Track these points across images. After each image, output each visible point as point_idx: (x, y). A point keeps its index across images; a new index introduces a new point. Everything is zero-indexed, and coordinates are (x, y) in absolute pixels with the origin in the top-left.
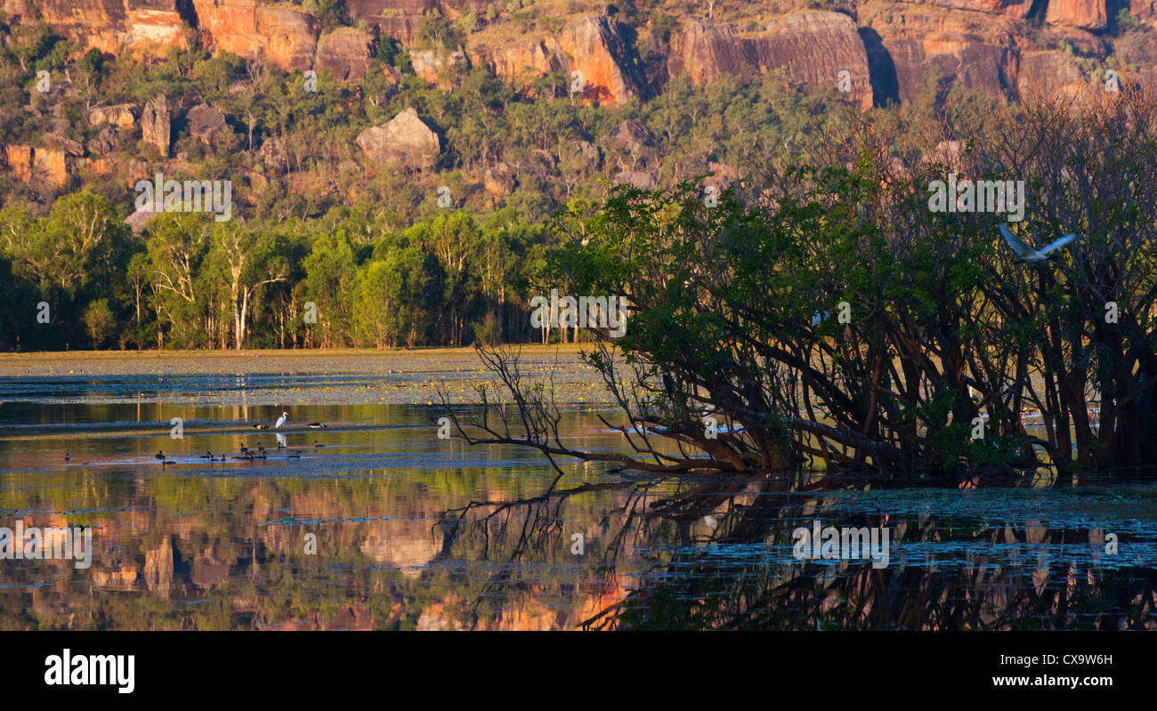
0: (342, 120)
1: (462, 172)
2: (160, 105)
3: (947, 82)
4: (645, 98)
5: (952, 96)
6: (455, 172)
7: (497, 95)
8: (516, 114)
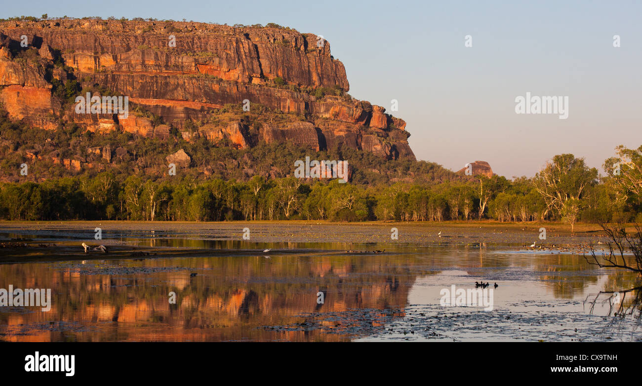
0: (162, 152)
1: (197, 169)
2: (108, 147)
3: (341, 144)
4: (252, 147)
5: (343, 148)
6: (195, 168)
7: (207, 145)
8: (213, 151)
